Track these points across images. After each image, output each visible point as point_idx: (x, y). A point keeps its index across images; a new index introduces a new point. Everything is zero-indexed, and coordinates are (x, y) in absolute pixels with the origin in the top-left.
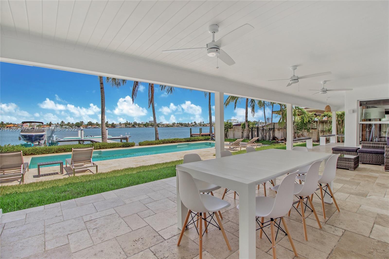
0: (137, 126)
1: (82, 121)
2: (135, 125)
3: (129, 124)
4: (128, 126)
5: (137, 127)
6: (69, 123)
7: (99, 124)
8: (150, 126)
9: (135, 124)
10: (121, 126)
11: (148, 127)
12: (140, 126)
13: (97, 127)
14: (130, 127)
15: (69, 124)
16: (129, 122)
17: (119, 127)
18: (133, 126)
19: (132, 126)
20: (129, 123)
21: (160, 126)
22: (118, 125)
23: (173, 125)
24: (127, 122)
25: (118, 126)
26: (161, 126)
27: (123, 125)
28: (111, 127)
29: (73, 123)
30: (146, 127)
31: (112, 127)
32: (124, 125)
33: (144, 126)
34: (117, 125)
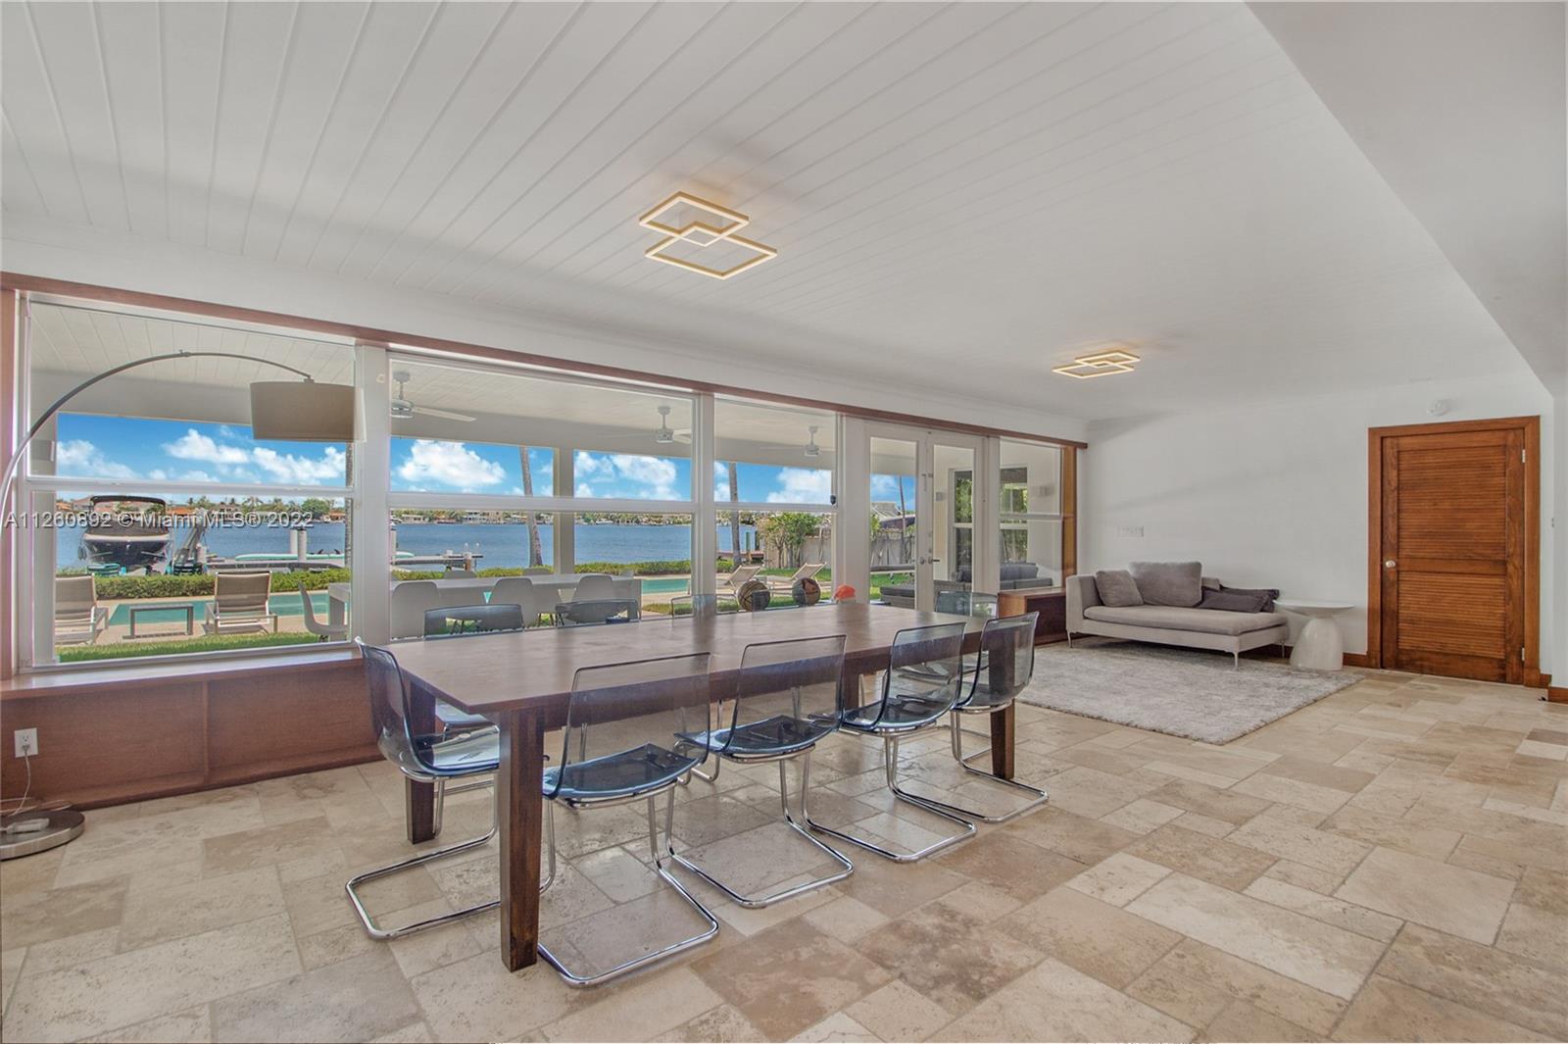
4: (515, 519)
10: (486, 517)
17: (478, 521)
28: (448, 521)
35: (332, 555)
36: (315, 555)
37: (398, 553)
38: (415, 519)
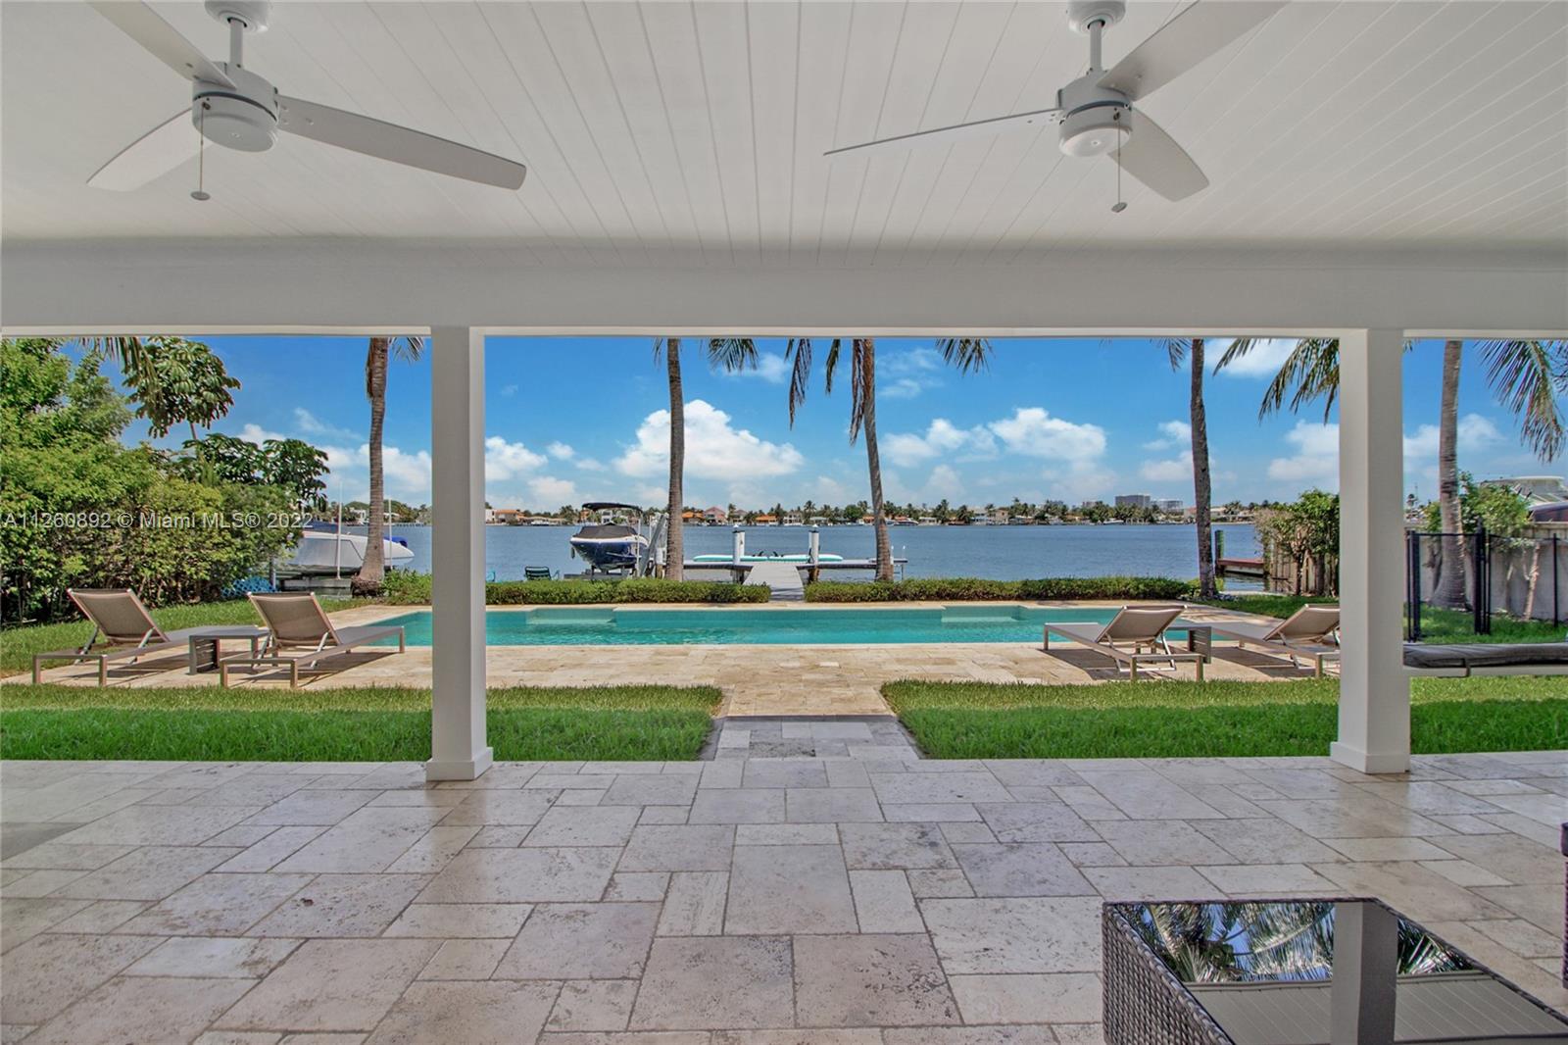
0: (1055, 519)
1: (863, 501)
2: (1046, 515)
3: (1025, 511)
4: (1019, 519)
5: (1056, 524)
6: (826, 507)
7: (915, 512)
8: (1112, 520)
9: (1047, 512)
10: (992, 518)
11: (1102, 520)
12: (1070, 517)
13: (910, 520)
14: (1027, 524)
15: (828, 512)
16: (1022, 503)
17: (985, 523)
18: (1041, 518)
19: (1036, 518)
20: (1026, 504)
21: (1160, 518)
22: (983, 515)
23: (1225, 513)
24: (1017, 500)
25: (982, 517)
26: (1167, 518)
27: (999, 515)
28: (957, 522)
29: (837, 509)
30: (1095, 521)
31: (959, 520)
32: (1006, 514)
33: (1084, 519)
34: (978, 515)
35: (771, 557)
36: (756, 557)
37: (822, 556)
38: (930, 521)
